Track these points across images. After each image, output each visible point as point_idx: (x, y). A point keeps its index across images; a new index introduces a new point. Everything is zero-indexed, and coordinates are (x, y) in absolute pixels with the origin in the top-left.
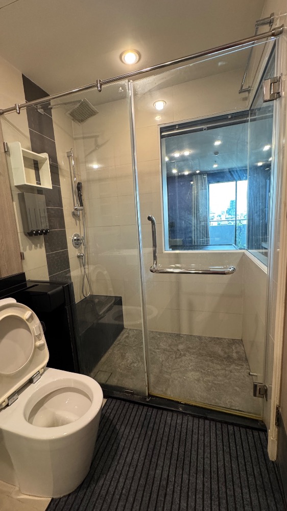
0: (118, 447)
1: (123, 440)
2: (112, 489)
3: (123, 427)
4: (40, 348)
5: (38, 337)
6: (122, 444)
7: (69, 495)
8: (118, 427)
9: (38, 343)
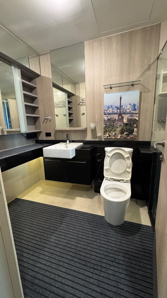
0: (127, 236)
1: (131, 238)
2: (110, 235)
3: (138, 237)
4: (128, 172)
5: (129, 167)
6: (129, 238)
7: (106, 221)
8: (137, 234)
9: (128, 170)
